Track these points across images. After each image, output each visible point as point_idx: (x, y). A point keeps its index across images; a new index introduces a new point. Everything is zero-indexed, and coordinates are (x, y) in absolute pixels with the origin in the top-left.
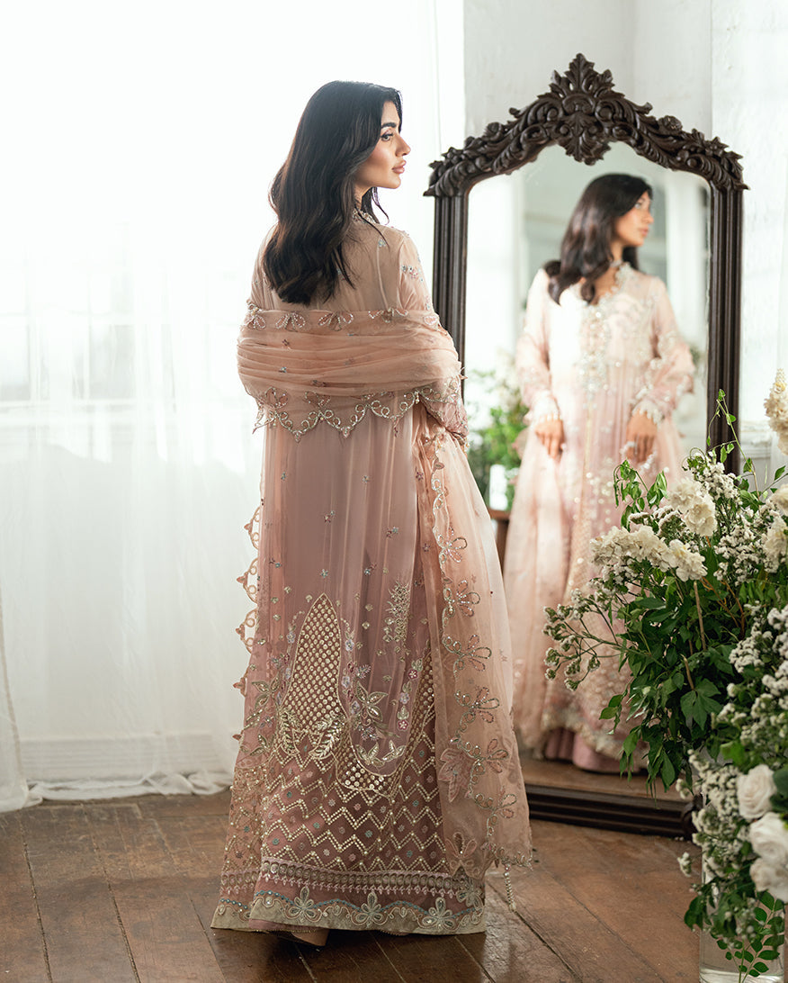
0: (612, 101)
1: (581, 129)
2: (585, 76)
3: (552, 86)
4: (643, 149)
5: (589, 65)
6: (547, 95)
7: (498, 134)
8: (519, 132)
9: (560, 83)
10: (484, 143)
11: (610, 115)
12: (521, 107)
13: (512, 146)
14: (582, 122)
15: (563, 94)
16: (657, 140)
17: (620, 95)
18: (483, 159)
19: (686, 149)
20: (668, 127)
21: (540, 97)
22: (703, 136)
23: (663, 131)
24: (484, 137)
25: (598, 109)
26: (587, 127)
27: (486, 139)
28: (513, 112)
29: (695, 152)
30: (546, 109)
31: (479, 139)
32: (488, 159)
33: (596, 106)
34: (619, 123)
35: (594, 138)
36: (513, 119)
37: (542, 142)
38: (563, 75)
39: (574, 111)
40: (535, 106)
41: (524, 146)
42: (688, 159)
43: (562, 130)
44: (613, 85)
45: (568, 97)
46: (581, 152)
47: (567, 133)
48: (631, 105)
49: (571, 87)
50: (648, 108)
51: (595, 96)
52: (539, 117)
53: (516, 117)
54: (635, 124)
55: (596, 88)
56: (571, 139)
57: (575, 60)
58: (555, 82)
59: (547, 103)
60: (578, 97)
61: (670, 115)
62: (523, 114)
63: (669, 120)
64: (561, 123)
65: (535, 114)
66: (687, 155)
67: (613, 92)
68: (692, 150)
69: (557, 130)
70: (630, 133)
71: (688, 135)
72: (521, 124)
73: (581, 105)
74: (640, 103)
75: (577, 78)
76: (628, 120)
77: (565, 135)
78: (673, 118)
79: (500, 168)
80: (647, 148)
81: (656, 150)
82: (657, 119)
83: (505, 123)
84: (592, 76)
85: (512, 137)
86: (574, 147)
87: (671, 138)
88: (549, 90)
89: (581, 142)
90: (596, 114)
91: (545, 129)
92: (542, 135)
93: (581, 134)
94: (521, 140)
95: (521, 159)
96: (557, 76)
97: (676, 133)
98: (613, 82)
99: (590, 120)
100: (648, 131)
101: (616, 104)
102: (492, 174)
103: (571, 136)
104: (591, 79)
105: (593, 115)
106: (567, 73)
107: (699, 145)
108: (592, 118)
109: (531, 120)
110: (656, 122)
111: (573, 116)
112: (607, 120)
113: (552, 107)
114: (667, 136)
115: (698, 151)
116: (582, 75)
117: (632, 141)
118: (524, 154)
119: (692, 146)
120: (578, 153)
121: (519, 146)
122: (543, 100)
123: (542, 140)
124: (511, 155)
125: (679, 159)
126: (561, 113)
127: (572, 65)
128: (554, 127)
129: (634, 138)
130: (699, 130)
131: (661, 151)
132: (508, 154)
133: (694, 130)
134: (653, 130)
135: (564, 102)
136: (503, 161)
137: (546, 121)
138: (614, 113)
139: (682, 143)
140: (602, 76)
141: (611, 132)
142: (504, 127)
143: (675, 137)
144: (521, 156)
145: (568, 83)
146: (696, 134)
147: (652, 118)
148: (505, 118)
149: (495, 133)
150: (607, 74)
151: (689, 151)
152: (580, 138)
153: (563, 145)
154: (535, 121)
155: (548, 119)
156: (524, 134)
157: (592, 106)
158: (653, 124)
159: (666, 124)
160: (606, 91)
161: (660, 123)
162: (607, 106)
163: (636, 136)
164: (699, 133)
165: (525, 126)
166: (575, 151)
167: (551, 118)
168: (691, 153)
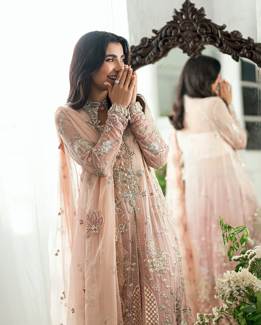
0: (205, 24)
1: (190, 39)
2: (191, 11)
3: (174, 17)
4: (223, 48)
5: (192, 5)
6: (171, 22)
7: (147, 44)
8: (158, 42)
9: (178, 15)
10: (140, 49)
11: (205, 31)
12: (158, 29)
13: (155, 50)
14: (190, 35)
15: (180, 21)
16: (230, 43)
17: (209, 21)
18: (140, 57)
19: (245, 48)
20: (235, 36)
21: (168, 23)
22: (254, 40)
23: (233, 38)
24: (140, 45)
25: (198, 28)
26: (193, 38)
27: (141, 46)
28: (154, 31)
29: (250, 49)
30: (171, 29)
31: (137, 47)
32: (143, 57)
33: (197, 26)
34: (209, 35)
35: (197, 44)
36: (154, 35)
37: (170, 47)
38: (179, 11)
39: (186, 30)
40: (166, 28)
41: (161, 49)
42: (246, 53)
43: (180, 40)
44: (205, 15)
45: (182, 23)
46: (190, 51)
47: (183, 42)
48: (215, 25)
49: (184, 17)
50: (224, 27)
51: (197, 21)
52: (168, 33)
53: (156, 34)
54: (218, 35)
55: (197, 17)
56: (185, 45)
57: (185, 3)
58: (175, 14)
59: (171, 26)
60: (188, 22)
61: (236, 30)
62: (160, 32)
63: (236, 33)
64: (180, 36)
65: (166, 32)
66: (246, 51)
67: (205, 19)
68: (248, 48)
69: (178, 40)
70: (215, 41)
71: (246, 40)
72: (158, 38)
73: (189, 26)
74: (220, 24)
75: (186, 13)
76: (214, 33)
77: (181, 43)
78: (238, 32)
79: (149, 61)
80: (225, 48)
81: (230, 48)
82: (229, 32)
83: (150, 37)
84: (194, 11)
85: (154, 45)
86: (187, 49)
87: (237, 42)
88: (172, 19)
89: (190, 46)
90: (198, 31)
91: (171, 40)
92: (170, 43)
93: (190, 42)
94: (159, 46)
95: (160, 56)
96: (176, 11)
97: (240, 39)
98: (205, 13)
99: (194, 34)
100: (225, 39)
101: (207, 25)
102: (145, 64)
103: (185, 43)
104: (194, 12)
105: (196, 31)
106: (181, 10)
107: (251, 45)
108: (195, 33)
109: (164, 35)
110: (229, 34)
111: (185, 33)
112: (203, 34)
113: (174, 28)
114: (235, 41)
115: (252, 48)
116: (189, 10)
117: (217, 45)
118: (161, 53)
119: (248, 46)
120: (189, 51)
121: (158, 49)
122: (170, 25)
123: (170, 45)
124: (154, 54)
125: (242, 53)
126: (179, 31)
127: (183, 5)
128: (176, 39)
129: (218, 43)
130: (251, 37)
131: (232, 50)
132: (153, 54)
133: (249, 38)
134: (228, 38)
135: (180, 25)
136: (150, 58)
137: (171, 36)
138: (207, 30)
139: (243, 44)
140: (200, 10)
141: (206, 40)
142: (150, 40)
143: (239, 42)
144: (159, 54)
145: (182, 14)
146: (250, 40)
147: (227, 32)
148: (150, 35)
149: (145, 43)
150: (202, 9)
151: (247, 48)
152: (190, 44)
153: (181, 48)
154: (166, 36)
155: (173, 34)
156: (161, 43)
157: (195, 27)
158: (227, 35)
159: (234, 35)
160: (202, 19)
161: (231, 35)
162: (203, 26)
163: (219, 42)
164: (251, 39)
165: (161, 38)
166: (188, 51)
167: (174, 34)
168: (248, 50)
